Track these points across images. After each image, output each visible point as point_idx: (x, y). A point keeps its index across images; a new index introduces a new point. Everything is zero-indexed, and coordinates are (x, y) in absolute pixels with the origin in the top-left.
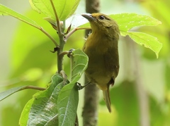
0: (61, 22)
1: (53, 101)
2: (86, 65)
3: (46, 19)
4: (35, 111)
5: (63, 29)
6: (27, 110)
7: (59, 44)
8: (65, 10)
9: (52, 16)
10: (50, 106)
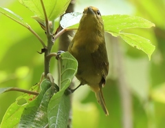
0: (50, 22)
1: (42, 109)
2: (76, 71)
3: (34, 18)
4: (25, 121)
5: (52, 30)
6: (9, 114)
7: (46, 45)
8: (55, 10)
9: (40, 15)
10: (40, 115)
